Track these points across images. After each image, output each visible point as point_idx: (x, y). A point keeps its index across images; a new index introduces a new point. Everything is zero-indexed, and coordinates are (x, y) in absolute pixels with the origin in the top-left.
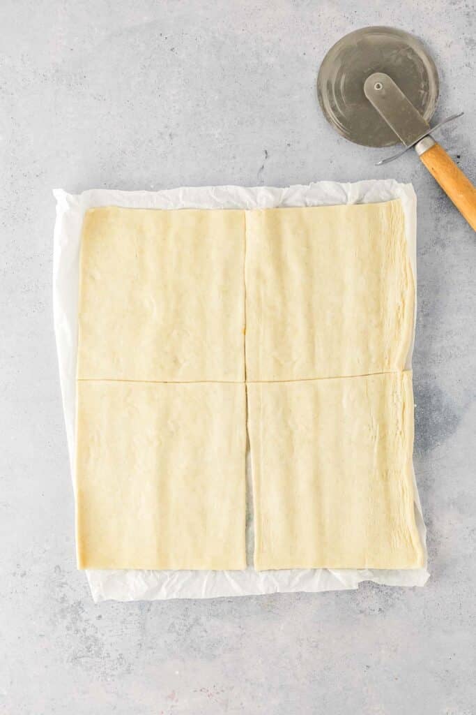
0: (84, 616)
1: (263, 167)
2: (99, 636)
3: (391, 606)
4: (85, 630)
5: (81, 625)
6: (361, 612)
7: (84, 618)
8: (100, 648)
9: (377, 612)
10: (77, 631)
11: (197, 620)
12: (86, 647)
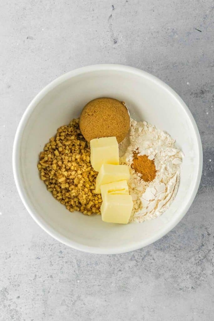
0: (9, 297)
1: (111, 15)
2: (18, 309)
3: (199, 285)
4: (9, 306)
5: (7, 303)
6: (181, 289)
7: (9, 298)
8: (19, 317)
9: (190, 289)
10: (5, 306)
11: (79, 297)
12: (11, 316)
